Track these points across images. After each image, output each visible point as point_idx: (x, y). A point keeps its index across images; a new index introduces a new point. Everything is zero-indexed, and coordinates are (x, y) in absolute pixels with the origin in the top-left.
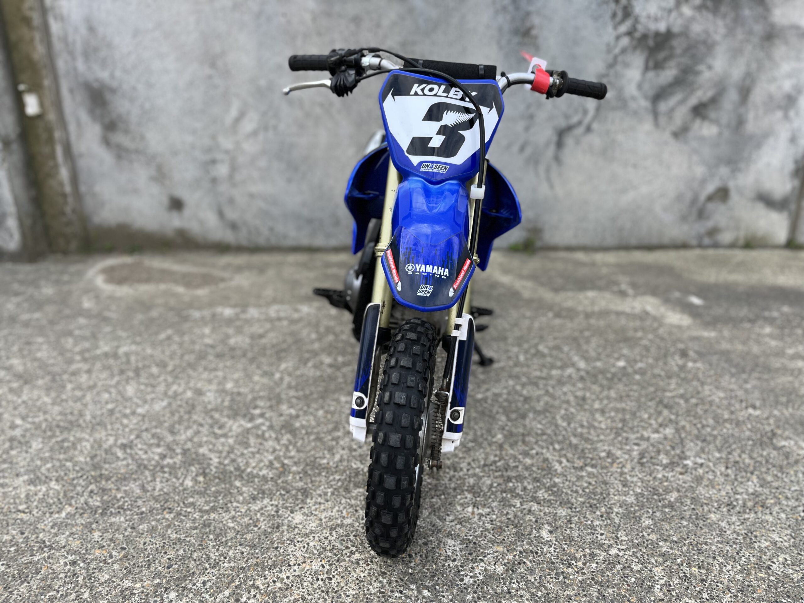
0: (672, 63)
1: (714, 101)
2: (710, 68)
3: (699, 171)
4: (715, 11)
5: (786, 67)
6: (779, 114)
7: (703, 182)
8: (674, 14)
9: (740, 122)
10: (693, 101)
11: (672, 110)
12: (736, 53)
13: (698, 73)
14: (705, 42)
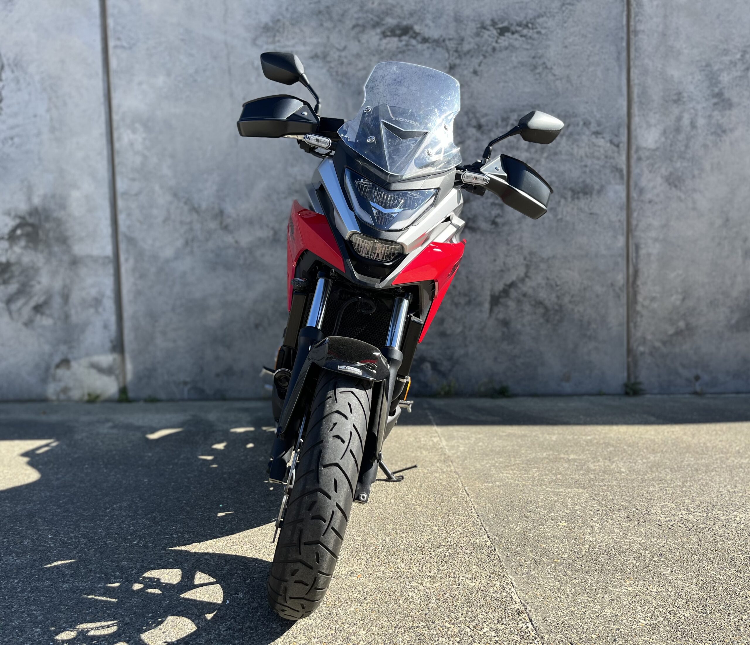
0: (14, 280)
1: (46, 303)
2: (39, 283)
3: (47, 348)
4: (36, 249)
5: (89, 281)
6: (92, 311)
7: (51, 355)
8: (9, 252)
9: (67, 317)
10: (32, 303)
11: (20, 309)
12: (54, 274)
13: (32, 286)
14: (32, 268)
